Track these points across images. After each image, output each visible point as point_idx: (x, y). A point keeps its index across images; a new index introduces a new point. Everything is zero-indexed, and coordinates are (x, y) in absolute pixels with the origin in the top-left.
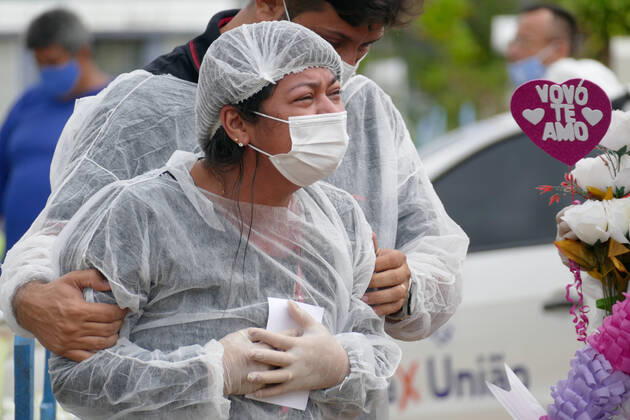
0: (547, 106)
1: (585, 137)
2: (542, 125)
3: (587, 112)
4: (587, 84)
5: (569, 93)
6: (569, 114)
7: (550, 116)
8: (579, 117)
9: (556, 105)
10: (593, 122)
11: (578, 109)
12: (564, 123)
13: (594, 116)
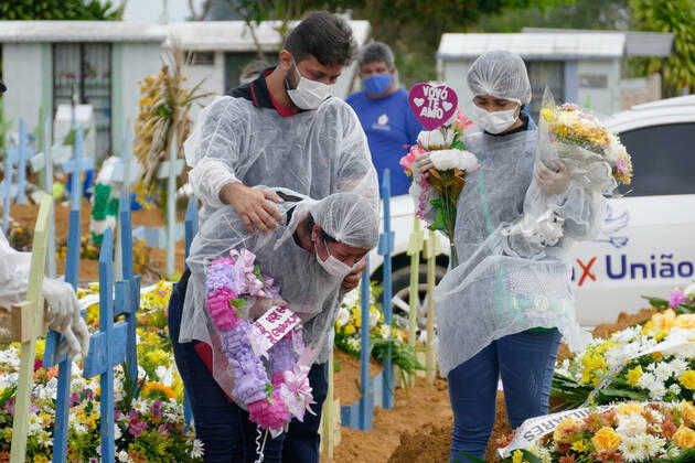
0: (426, 98)
1: (440, 117)
2: (421, 107)
3: (445, 104)
4: (448, 89)
5: (438, 93)
6: (436, 104)
7: (426, 104)
8: (440, 106)
9: (431, 98)
10: (447, 110)
11: (441, 101)
12: (432, 108)
13: (448, 106)
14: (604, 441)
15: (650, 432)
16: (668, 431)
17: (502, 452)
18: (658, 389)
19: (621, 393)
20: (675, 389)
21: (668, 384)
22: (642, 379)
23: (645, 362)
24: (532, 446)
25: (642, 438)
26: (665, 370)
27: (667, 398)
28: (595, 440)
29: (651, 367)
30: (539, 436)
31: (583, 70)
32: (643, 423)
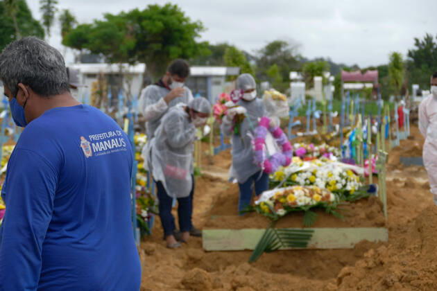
14: (291, 199)
15: (305, 195)
16: (311, 195)
17: (257, 203)
18: (302, 182)
19: (291, 183)
20: (308, 182)
21: (306, 180)
22: (297, 179)
23: (297, 173)
24: (266, 200)
25: (303, 198)
26: (304, 175)
27: (306, 184)
28: (288, 198)
29: (300, 174)
30: (268, 197)
31: (214, 79)
32: (303, 193)
